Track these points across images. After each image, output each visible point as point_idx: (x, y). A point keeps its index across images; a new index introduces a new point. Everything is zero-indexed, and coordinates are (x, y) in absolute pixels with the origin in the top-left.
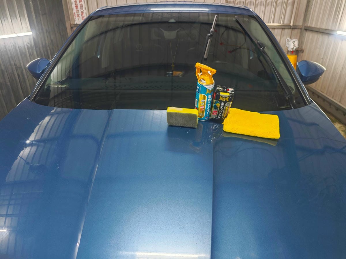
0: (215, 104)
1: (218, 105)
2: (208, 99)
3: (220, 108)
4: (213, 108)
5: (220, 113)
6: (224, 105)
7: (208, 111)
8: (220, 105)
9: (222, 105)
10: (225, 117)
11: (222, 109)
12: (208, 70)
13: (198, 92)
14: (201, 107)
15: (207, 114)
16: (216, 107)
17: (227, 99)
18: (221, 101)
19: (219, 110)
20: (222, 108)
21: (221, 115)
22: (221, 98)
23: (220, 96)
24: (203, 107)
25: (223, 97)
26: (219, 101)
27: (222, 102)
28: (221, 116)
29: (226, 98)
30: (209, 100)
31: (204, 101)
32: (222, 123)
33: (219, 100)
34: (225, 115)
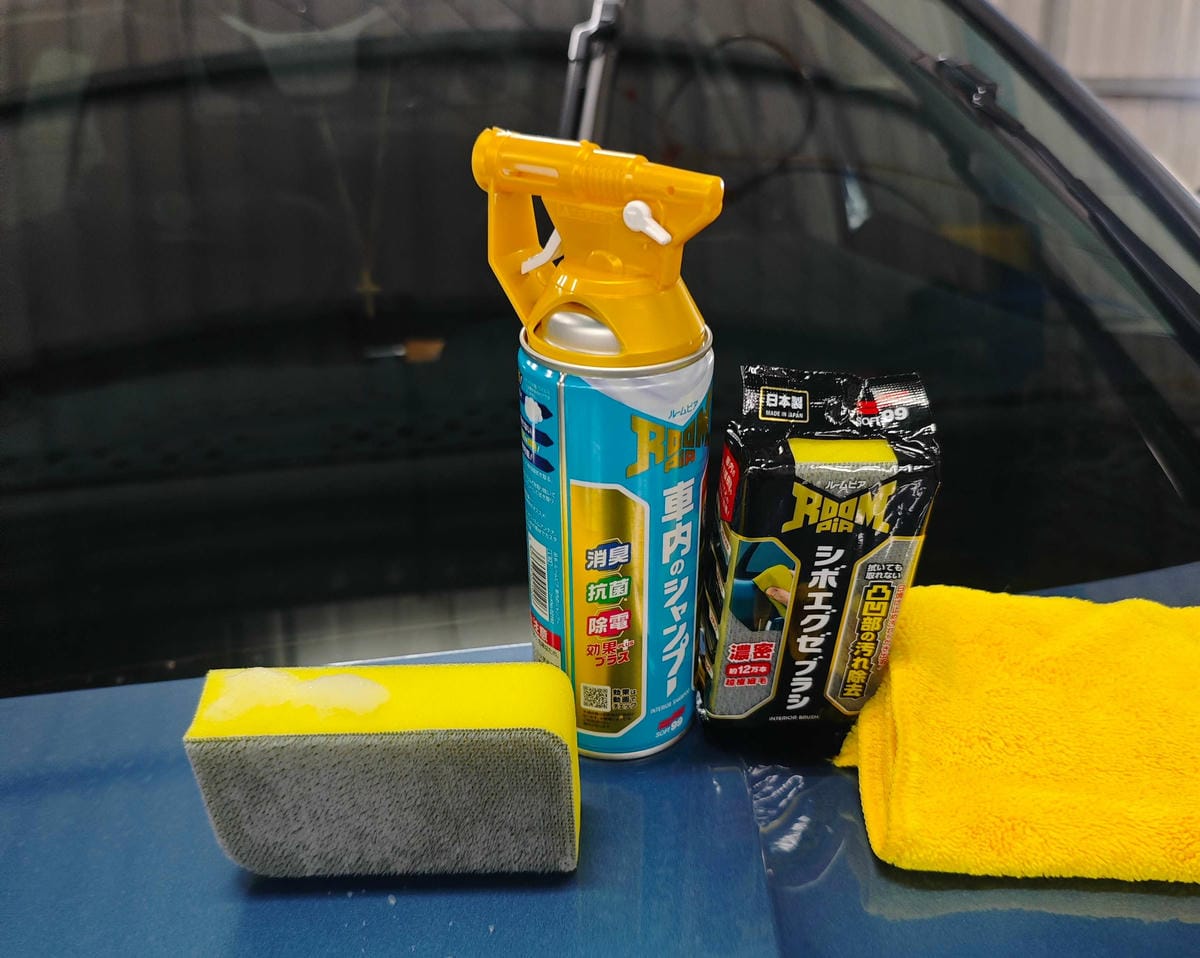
0: (743, 572)
1: (779, 581)
2: (659, 528)
3: (799, 612)
4: (727, 613)
5: (810, 657)
6: (844, 579)
7: (678, 651)
8: (805, 577)
9: (825, 578)
10: (854, 690)
11: (824, 619)
12: (620, 194)
13: (545, 466)
14: (601, 625)
15: (672, 685)
16: (755, 609)
17: (875, 508)
18: (805, 543)
19: (796, 630)
20: (818, 605)
21: (820, 675)
22: (807, 508)
23: (799, 490)
24: (619, 622)
25: (826, 494)
26: (787, 539)
27: (823, 550)
28: (816, 693)
29: (858, 494)
30: (681, 538)
31: (618, 555)
32: (841, 762)
33: (786, 527)
34: (857, 676)
